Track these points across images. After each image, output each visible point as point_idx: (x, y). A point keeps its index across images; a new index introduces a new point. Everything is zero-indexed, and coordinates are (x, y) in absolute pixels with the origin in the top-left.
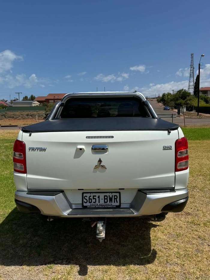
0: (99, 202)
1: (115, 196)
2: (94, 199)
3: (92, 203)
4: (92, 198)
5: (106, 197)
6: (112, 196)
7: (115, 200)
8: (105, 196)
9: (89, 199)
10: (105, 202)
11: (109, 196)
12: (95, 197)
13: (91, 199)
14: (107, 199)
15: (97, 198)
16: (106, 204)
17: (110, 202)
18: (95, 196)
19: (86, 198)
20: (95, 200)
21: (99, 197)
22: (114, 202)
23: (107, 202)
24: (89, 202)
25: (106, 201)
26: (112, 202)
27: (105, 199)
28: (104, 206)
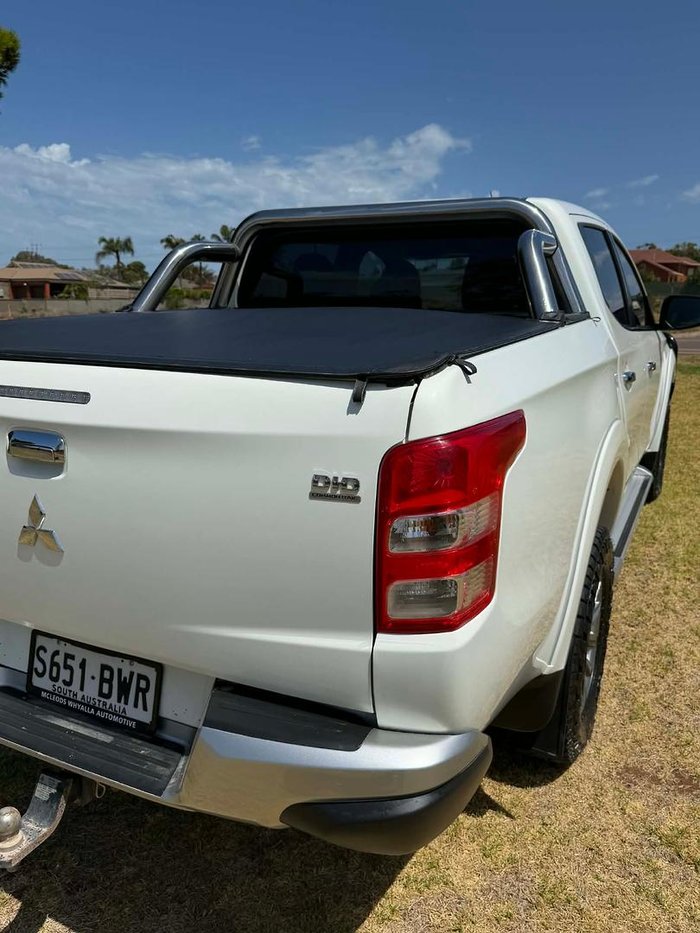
0: (82, 689)
1: (141, 677)
2: (67, 667)
3: (60, 683)
4: (59, 659)
5: (107, 674)
6: (132, 674)
7: (140, 694)
8: (104, 667)
9: (54, 664)
10: (101, 694)
11: (120, 671)
12: (69, 662)
13: (57, 665)
14: (110, 682)
15: (75, 664)
16: (105, 704)
17: (119, 701)
18: (73, 657)
19: (41, 652)
20: (68, 671)
21: (83, 665)
22: (136, 706)
23: (108, 696)
24: (52, 678)
25: (106, 687)
26: (126, 703)
27: (102, 680)
28: (96, 709)
